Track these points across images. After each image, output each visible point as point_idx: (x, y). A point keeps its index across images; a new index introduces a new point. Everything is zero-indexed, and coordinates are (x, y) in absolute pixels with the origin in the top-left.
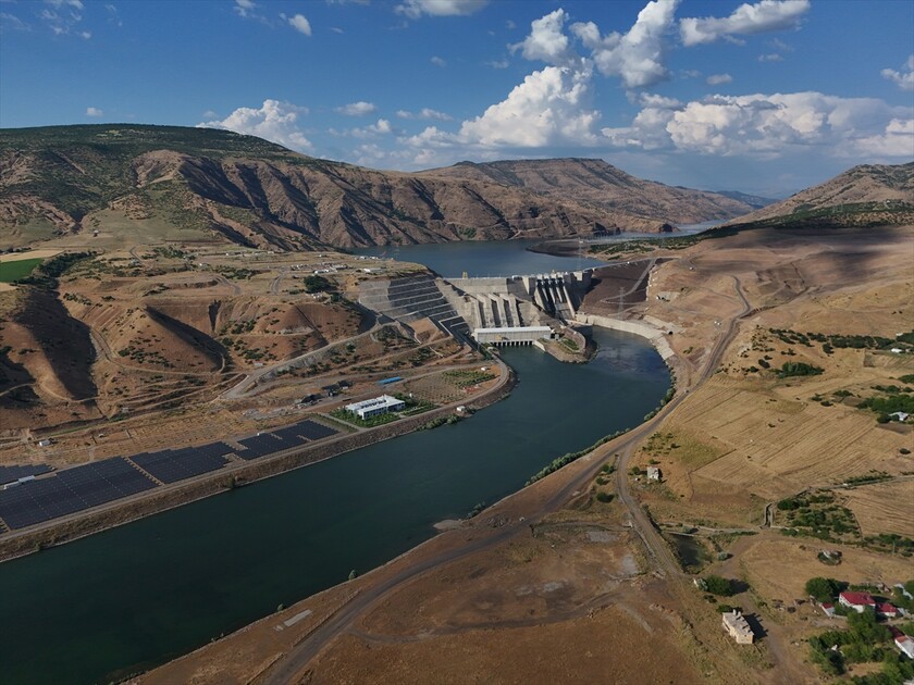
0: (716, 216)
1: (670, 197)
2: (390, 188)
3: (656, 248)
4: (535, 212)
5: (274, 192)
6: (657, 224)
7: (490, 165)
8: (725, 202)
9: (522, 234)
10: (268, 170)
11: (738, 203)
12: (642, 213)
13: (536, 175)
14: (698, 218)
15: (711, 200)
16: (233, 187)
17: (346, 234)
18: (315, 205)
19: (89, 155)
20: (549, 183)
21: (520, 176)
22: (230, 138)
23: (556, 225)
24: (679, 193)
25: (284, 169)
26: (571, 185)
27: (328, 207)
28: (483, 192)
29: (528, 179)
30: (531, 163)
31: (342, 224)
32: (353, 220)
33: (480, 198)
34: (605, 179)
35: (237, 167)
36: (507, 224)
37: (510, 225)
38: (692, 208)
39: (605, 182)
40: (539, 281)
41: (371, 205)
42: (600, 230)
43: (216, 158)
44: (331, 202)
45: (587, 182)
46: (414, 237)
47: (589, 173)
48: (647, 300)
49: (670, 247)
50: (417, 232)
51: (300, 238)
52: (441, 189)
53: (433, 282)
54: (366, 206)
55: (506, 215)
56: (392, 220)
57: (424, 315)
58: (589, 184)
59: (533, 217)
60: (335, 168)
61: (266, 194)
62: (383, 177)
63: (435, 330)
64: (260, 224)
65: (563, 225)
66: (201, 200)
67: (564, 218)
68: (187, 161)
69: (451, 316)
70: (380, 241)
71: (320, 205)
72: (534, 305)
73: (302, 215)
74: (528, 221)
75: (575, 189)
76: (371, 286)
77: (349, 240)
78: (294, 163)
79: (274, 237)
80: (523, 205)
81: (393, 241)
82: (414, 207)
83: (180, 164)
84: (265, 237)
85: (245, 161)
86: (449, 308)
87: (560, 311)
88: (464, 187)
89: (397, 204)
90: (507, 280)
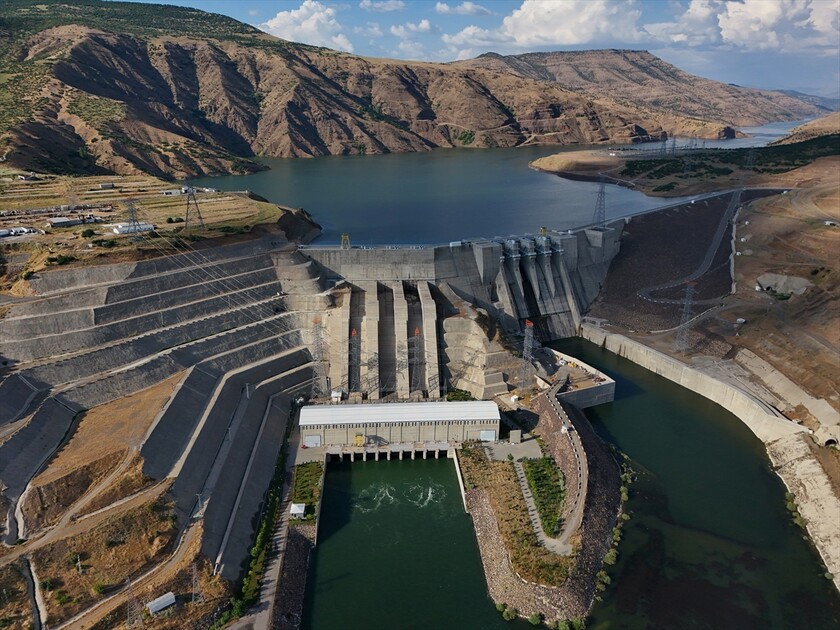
0: (781, 117)
1: (726, 94)
2: (371, 78)
4: (556, 110)
5: (210, 81)
6: (716, 127)
7: (519, 58)
8: (786, 101)
9: (536, 139)
10: (208, 52)
11: (800, 103)
13: (569, 68)
14: (759, 120)
15: (770, 98)
16: (154, 75)
17: (287, 138)
18: (261, 98)
20: (584, 78)
21: (551, 70)
22: (192, 16)
23: (582, 128)
25: (232, 51)
26: (609, 81)
27: (275, 101)
28: (492, 85)
29: (560, 74)
30: (566, 56)
31: (285, 124)
32: (304, 119)
33: (486, 91)
34: (649, 73)
35: (166, 47)
36: (517, 127)
37: (522, 127)
38: (751, 107)
39: (649, 77)
40: (506, 252)
41: (335, 100)
42: (640, 135)
43: (142, 36)
44: (279, 95)
45: (628, 77)
46: (385, 144)
47: (631, 67)
48: (734, 290)
49: (760, 168)
50: (391, 137)
51: (182, 146)
52: (438, 80)
53: (269, 258)
54: (328, 101)
55: (518, 114)
56: (360, 119)
57: (183, 358)
58: (630, 79)
59: (553, 117)
60: (307, 53)
61: (200, 84)
62: (364, 64)
63: (135, 450)
64: (121, 124)
65: (592, 128)
66: (59, 87)
67: (593, 119)
68: (95, 38)
69: (279, 349)
70: (336, 148)
71: (267, 99)
72: (481, 321)
73: (236, 112)
74: (546, 122)
75: (614, 85)
76: (72, 281)
77: (288, 147)
78: (248, 45)
79: (135, 144)
80: (542, 101)
81: (356, 151)
82: (398, 103)
83: (81, 41)
84: (113, 145)
85: (183, 41)
86: (282, 325)
87: (548, 317)
88: (467, 77)
89: (377, 99)
90: (438, 252)
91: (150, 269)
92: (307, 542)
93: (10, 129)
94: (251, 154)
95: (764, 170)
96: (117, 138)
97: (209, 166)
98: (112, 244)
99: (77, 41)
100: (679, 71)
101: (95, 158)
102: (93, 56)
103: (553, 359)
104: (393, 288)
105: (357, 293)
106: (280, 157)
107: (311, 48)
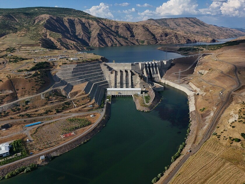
0: (234, 36)
1: (218, 30)
2: (118, 27)
3: (204, 49)
4: (166, 35)
5: (78, 28)
6: (210, 39)
7: (159, 20)
8: (237, 32)
9: (161, 42)
10: (78, 21)
11: (241, 32)
12: (207, 35)
13: (173, 23)
14: (226, 37)
15: (232, 31)
16: (65, 27)
17: (98, 42)
18: (91, 32)
19: (22, 16)
20: (178, 25)
21: (168, 23)
22: (73, 11)
23: (173, 39)
24: (221, 29)
25: (84, 20)
26: (184, 26)
27: (94, 33)
28: (150, 28)
29: (171, 24)
30: (172, 19)
31: (97, 39)
32: (102, 37)
33: (148, 30)
34: (196, 24)
35: (68, 20)
36: (156, 39)
37: (157, 39)
38: (225, 34)
39: (196, 25)
40: (146, 65)
41: (109, 32)
42: (189, 41)
43: (62, 17)
44: (95, 31)
45: (190, 25)
46: (122, 44)
47: (191, 22)
48: (194, 73)
49: (210, 49)
50: (123, 42)
51: (75, 44)
52: (135, 27)
53: (100, 65)
54: (108, 33)
55: (156, 36)
56: (115, 37)
57: (87, 80)
58: (191, 26)
59: (166, 37)
60: (102, 20)
61: (76, 29)
62: (116, 23)
63: (83, 90)
64: (61, 39)
65: (176, 39)
66: (46, 30)
67: (176, 37)
68: (51, 17)
69: (102, 80)
70: (109, 44)
71: (92, 32)
72: (140, 76)
73: (85, 36)
74: (164, 38)
75: (186, 27)
76: (67, 67)
77: (98, 44)
78: (87, 19)
79: (65, 43)
80: (163, 32)
81: (114, 45)
82: (125, 33)
83: (48, 18)
84: (60, 44)
85: (71, 18)
86: (103, 76)
87: (154, 78)
88: (143, 26)
89: (120, 32)
90: (132, 64)
91: (79, 65)
92: (110, 104)
93: (39, 40)
94: (89, 46)
95: (211, 49)
96: (61, 42)
97: (81, 49)
98: (72, 61)
99: (47, 19)
100: (205, 23)
101: (57, 47)
102: (51, 22)
103: (154, 84)
104: (123, 71)
105: (116, 72)
106: (96, 47)
107: (103, 19)
